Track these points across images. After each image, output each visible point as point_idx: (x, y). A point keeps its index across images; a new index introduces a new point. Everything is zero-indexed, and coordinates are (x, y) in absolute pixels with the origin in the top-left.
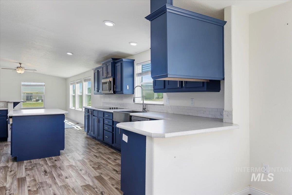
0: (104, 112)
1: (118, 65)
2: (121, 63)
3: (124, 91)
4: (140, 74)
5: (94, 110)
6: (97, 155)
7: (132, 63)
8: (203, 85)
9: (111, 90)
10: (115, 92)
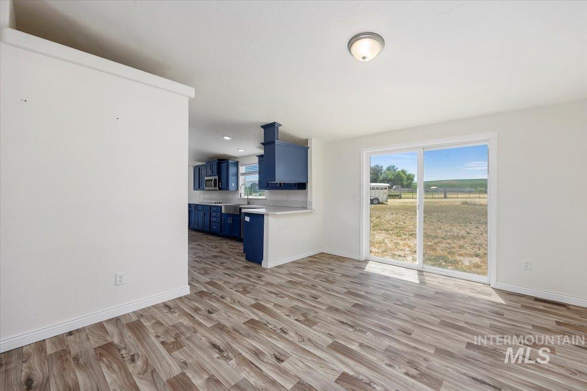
0: (210, 206)
1: (224, 165)
2: (227, 164)
3: (230, 188)
4: (243, 174)
5: (197, 205)
6: (198, 260)
7: (237, 164)
8: (295, 186)
9: (216, 186)
10: (220, 189)
